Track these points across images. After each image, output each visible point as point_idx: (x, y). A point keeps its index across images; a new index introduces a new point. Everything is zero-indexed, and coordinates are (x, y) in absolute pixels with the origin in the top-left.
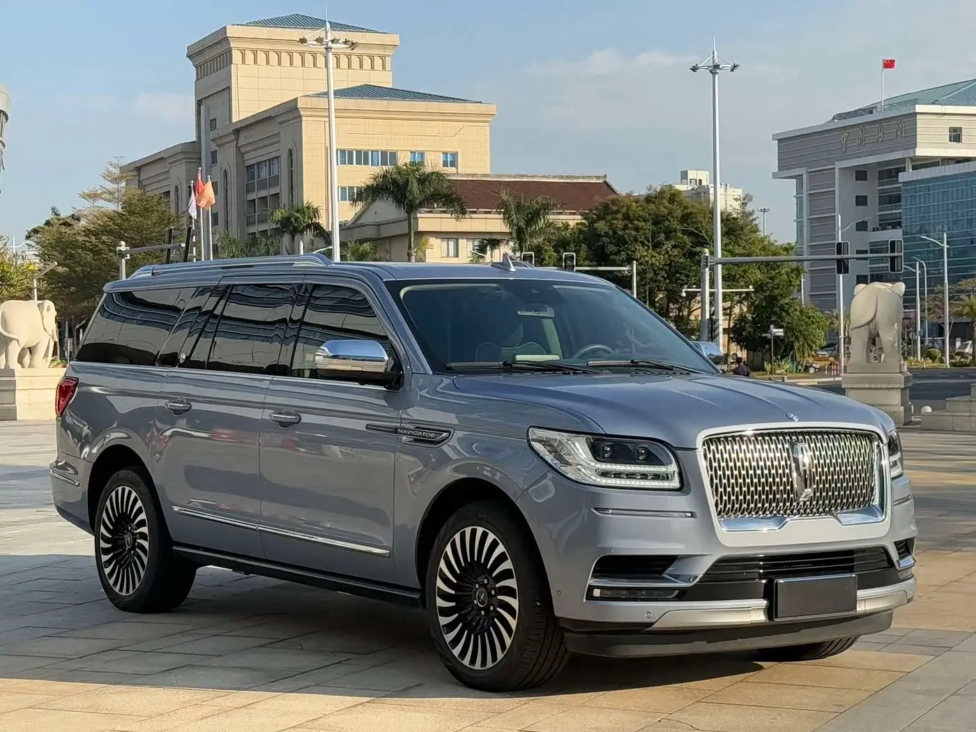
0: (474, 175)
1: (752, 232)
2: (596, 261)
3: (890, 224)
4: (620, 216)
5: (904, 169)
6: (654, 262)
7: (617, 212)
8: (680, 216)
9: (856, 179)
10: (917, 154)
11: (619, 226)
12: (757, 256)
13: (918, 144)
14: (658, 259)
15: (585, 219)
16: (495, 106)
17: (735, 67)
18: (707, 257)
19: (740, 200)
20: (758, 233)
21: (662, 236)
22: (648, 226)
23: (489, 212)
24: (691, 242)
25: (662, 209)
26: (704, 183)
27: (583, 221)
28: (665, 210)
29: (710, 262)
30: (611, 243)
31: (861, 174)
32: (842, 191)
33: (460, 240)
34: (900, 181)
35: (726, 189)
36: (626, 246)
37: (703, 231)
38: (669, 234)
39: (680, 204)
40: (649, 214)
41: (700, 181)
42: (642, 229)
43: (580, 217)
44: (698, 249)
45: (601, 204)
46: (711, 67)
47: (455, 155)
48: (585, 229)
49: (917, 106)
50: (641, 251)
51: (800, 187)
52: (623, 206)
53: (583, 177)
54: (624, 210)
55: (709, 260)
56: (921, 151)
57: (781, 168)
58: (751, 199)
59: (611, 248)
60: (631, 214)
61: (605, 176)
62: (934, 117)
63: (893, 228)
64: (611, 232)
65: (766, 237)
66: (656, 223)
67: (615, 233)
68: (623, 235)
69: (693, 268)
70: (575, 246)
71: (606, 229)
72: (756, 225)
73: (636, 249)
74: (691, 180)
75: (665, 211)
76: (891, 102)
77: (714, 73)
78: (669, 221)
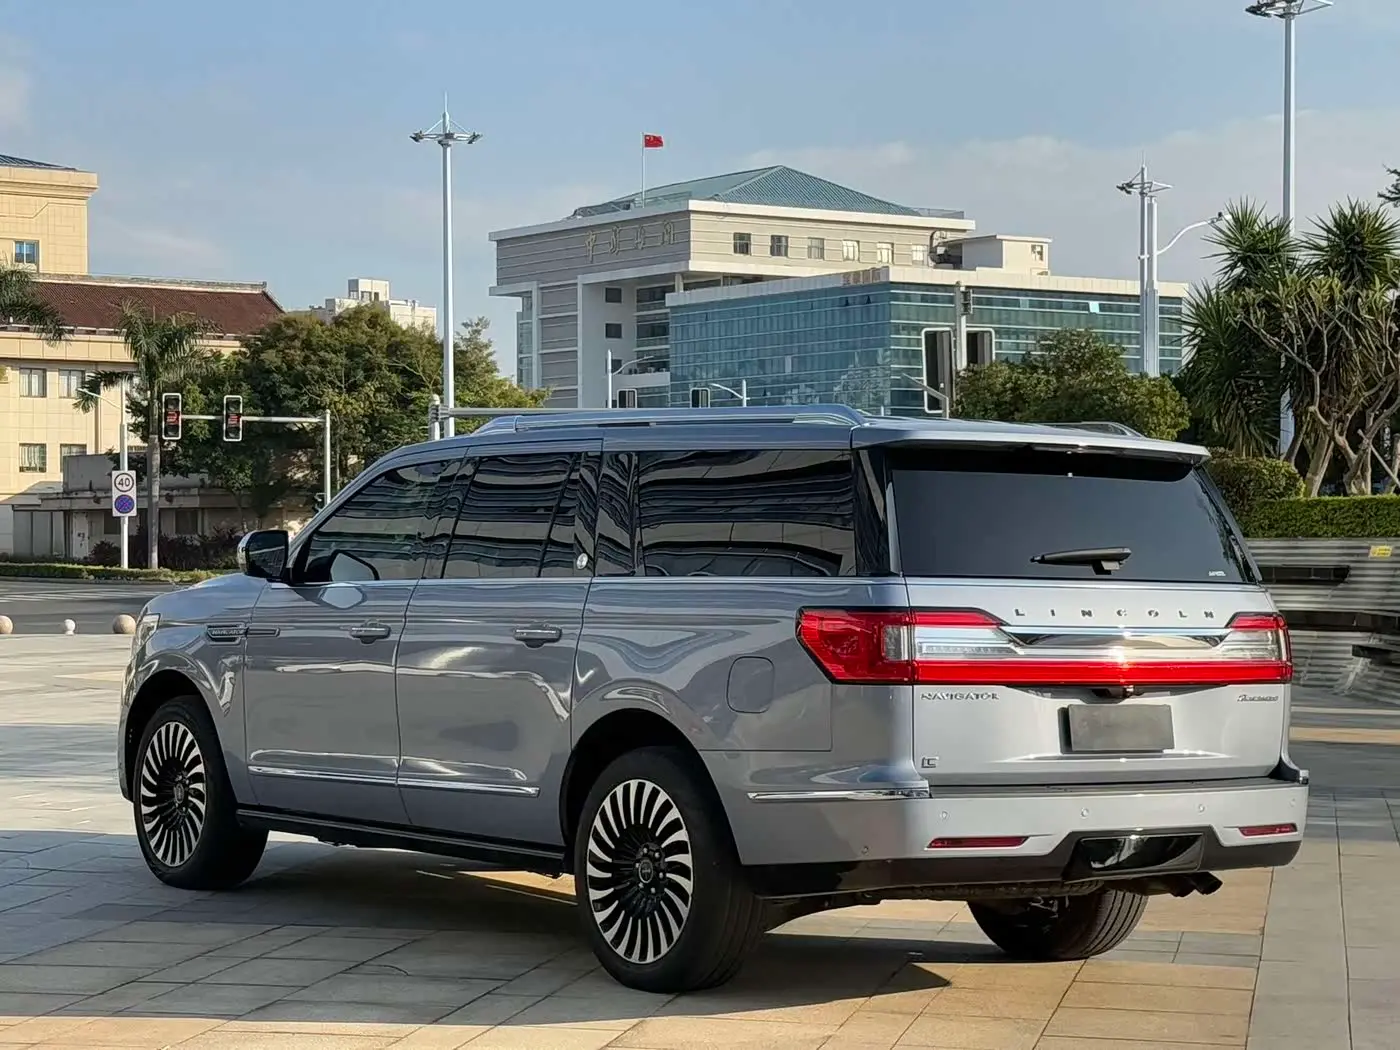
0: (68, 276)
1: (487, 372)
2: (262, 408)
3: (652, 365)
4: (297, 343)
5: (672, 289)
6: (349, 411)
7: (294, 337)
8: (385, 346)
9: (607, 301)
10: (691, 268)
11: (297, 358)
12: (495, 406)
13: (692, 255)
14: (358, 408)
15: (247, 346)
16: (95, 176)
17: (475, 137)
18: (437, 406)
19: (471, 326)
20: (495, 374)
21: (360, 375)
22: (342, 359)
23: (94, 332)
24: (403, 384)
25: (359, 335)
26: (382, 298)
27: (244, 349)
28: (364, 336)
29: (442, 414)
30: (286, 382)
31: (613, 293)
32: (587, 316)
33: (48, 373)
34: (667, 305)
35: (413, 308)
36: (308, 387)
37: (420, 369)
38: (370, 370)
39: (385, 329)
40: (341, 343)
41: (376, 294)
42: (330, 363)
43: (237, 343)
44: (414, 394)
45: (270, 325)
46: (440, 135)
47: (34, 245)
48: (248, 361)
49: (691, 202)
50: (330, 395)
51: (527, 309)
52: (302, 329)
53: (232, 285)
54: (303, 335)
55: (440, 412)
56: (696, 265)
57: (500, 281)
58: (486, 325)
59: (286, 390)
60: (314, 340)
61: (264, 284)
62: (714, 218)
63: (658, 370)
64: (284, 366)
65: (506, 380)
66: (351, 355)
67: (290, 367)
68: (304, 371)
69: (406, 421)
70: (232, 386)
71: (279, 362)
72: (494, 363)
73: (323, 392)
74: (362, 292)
75: (365, 339)
76: (654, 194)
77: (444, 145)
78: (371, 353)
